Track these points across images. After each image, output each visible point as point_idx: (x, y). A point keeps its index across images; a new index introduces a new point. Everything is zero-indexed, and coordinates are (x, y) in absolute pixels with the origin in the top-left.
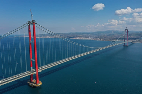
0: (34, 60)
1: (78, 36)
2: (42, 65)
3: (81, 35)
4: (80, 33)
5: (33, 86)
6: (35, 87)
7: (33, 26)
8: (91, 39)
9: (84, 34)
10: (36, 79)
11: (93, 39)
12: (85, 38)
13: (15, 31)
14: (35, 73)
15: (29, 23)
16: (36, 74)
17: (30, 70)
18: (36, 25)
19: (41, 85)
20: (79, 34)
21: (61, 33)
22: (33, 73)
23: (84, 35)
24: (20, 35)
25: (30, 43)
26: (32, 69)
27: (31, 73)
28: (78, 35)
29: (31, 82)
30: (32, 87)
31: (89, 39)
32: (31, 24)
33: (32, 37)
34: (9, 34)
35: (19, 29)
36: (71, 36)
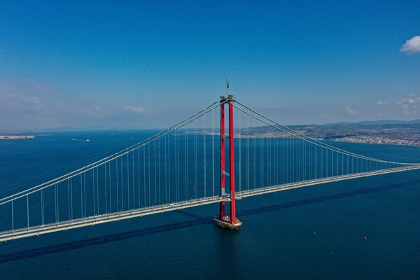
0: (228, 175)
1: (365, 134)
2: (244, 188)
3: (374, 131)
4: (375, 125)
5: (224, 227)
6: (227, 228)
7: (228, 107)
8: (407, 142)
9: (387, 126)
10: (230, 216)
11: (416, 144)
12: (387, 141)
13: (199, 115)
14: (229, 199)
15: (223, 101)
16: (231, 202)
17: (220, 195)
18: (234, 104)
19: (239, 227)
20: (371, 127)
21: (310, 126)
22: (225, 200)
23: (386, 130)
24: (198, 130)
25: (223, 140)
26: (223, 193)
27: (221, 200)
28: (365, 131)
29: (220, 219)
30: (222, 228)
31: (400, 142)
32: (226, 103)
33: (227, 134)
34: (178, 126)
35: (205, 112)
36: (342, 132)
